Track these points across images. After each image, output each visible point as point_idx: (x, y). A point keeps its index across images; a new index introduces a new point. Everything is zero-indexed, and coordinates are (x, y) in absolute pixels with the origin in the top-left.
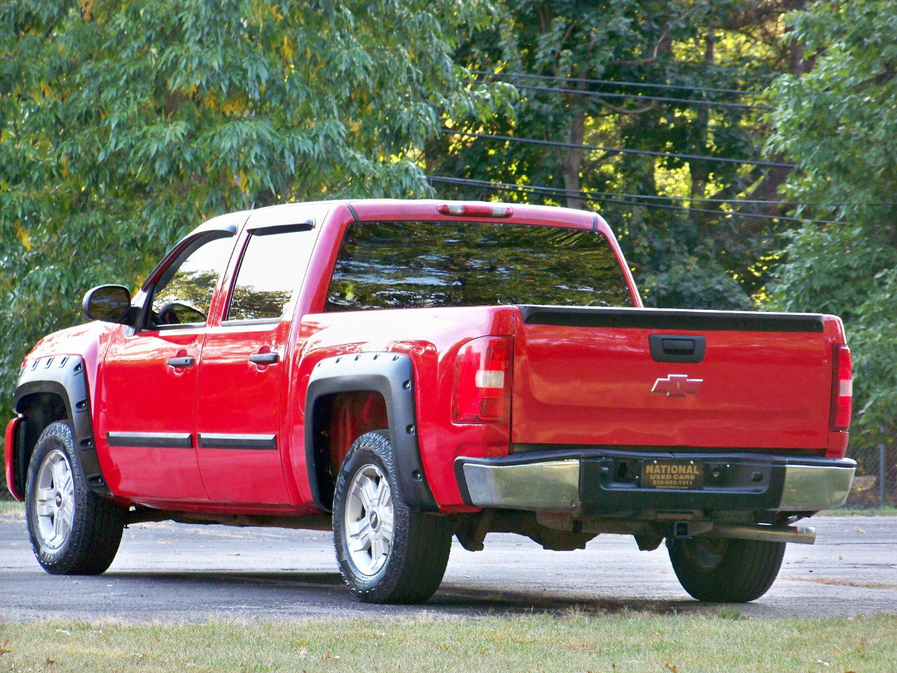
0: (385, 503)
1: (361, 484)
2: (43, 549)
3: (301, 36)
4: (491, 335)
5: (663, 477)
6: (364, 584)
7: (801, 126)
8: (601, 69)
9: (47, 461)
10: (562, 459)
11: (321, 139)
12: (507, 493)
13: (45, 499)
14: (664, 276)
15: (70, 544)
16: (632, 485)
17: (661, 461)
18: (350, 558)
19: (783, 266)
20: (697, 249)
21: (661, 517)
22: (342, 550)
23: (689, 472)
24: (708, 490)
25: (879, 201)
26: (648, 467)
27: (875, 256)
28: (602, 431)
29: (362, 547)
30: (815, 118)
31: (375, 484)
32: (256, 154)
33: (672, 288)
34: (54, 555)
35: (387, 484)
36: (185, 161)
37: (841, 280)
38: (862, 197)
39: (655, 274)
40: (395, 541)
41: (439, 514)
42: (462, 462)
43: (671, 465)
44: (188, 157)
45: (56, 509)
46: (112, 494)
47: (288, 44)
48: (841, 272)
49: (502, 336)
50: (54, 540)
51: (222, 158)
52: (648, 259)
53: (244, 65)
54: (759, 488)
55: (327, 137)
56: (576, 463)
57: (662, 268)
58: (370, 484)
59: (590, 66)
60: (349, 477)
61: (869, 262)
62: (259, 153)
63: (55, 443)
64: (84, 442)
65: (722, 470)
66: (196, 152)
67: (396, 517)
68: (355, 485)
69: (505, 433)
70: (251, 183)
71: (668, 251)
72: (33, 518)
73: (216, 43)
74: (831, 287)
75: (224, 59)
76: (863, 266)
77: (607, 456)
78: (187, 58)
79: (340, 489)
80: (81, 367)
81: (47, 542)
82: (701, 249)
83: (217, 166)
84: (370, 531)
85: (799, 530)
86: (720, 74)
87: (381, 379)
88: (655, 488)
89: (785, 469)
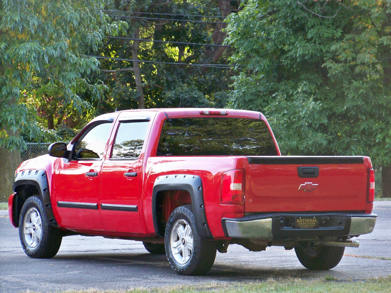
0: (188, 235)
1: (177, 227)
2: (28, 248)
3: (50, 6)
4: (236, 169)
5: (303, 224)
6: (180, 267)
7: (239, 34)
8: (147, 7)
9: (29, 212)
10: (265, 218)
11: (58, 49)
12: (244, 233)
13: (28, 227)
14: (173, 92)
15: (40, 246)
16: (291, 228)
17: (303, 218)
18: (173, 257)
19: (233, 91)
20: (186, 80)
21: (302, 240)
22: (169, 253)
23: (314, 221)
24: (321, 229)
25: (271, 64)
26: (297, 220)
27: (270, 86)
28: (281, 206)
29: (178, 252)
30: (245, 31)
31: (183, 227)
32: (34, 56)
33: (177, 97)
34: (33, 250)
35: (189, 227)
36: (4, 59)
37: (256, 97)
38: (265, 62)
39: (169, 91)
40: (194, 251)
41: (213, 240)
42: (225, 220)
43: (306, 219)
44: (6, 57)
45: (33, 232)
46: (59, 226)
47: (44, 9)
48: (256, 93)
49: (241, 169)
50: (33, 245)
51: (20, 58)
52: (166, 85)
53: (28, 20)
54: (341, 227)
55: (61, 48)
56: (271, 219)
57: (172, 88)
58: (181, 227)
59: (142, 6)
60: (172, 224)
61: (268, 89)
62: (35, 56)
63: (33, 205)
64: (47, 205)
65: (326, 220)
66: (9, 55)
67: (194, 241)
68: (175, 227)
69: (242, 208)
70: (30, 68)
71: (174, 81)
72: (23, 235)
73: (17, 10)
74: (252, 100)
75: (20, 17)
76: (265, 91)
77: (282, 216)
78: (6, 17)
79: (168, 229)
80: (44, 175)
81: (29, 245)
82: (188, 80)
83: (17, 61)
84: (182, 246)
85: (353, 242)
86: (194, 8)
87: (188, 186)
88: (300, 228)
89: (351, 219)
